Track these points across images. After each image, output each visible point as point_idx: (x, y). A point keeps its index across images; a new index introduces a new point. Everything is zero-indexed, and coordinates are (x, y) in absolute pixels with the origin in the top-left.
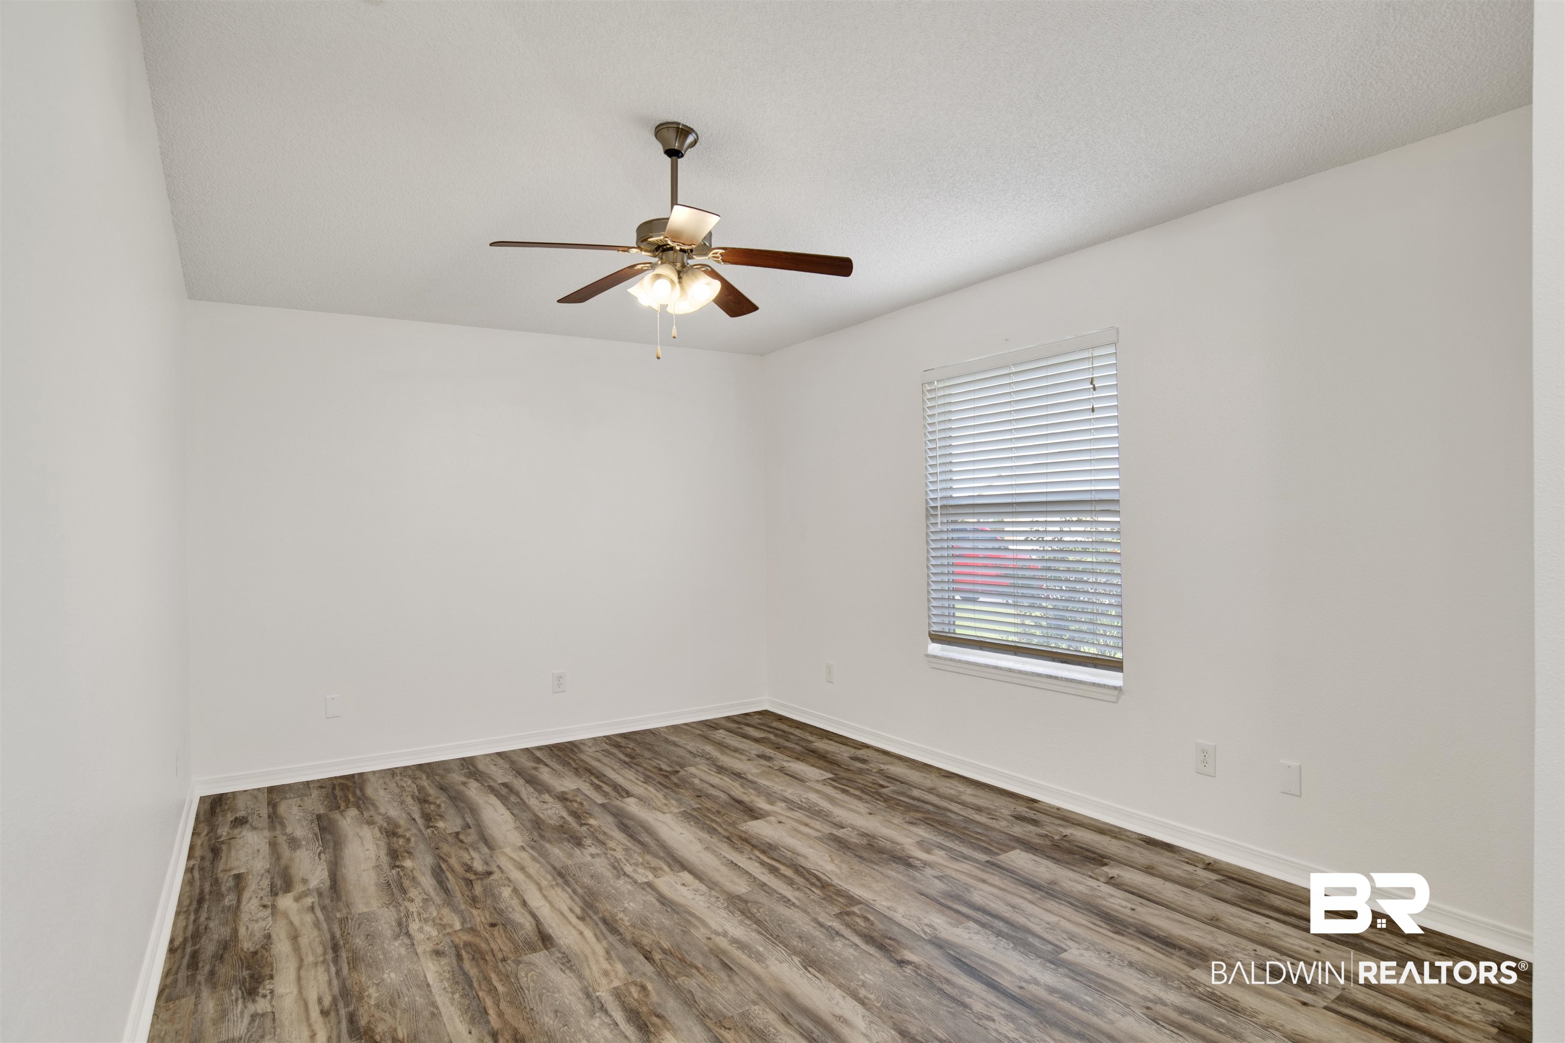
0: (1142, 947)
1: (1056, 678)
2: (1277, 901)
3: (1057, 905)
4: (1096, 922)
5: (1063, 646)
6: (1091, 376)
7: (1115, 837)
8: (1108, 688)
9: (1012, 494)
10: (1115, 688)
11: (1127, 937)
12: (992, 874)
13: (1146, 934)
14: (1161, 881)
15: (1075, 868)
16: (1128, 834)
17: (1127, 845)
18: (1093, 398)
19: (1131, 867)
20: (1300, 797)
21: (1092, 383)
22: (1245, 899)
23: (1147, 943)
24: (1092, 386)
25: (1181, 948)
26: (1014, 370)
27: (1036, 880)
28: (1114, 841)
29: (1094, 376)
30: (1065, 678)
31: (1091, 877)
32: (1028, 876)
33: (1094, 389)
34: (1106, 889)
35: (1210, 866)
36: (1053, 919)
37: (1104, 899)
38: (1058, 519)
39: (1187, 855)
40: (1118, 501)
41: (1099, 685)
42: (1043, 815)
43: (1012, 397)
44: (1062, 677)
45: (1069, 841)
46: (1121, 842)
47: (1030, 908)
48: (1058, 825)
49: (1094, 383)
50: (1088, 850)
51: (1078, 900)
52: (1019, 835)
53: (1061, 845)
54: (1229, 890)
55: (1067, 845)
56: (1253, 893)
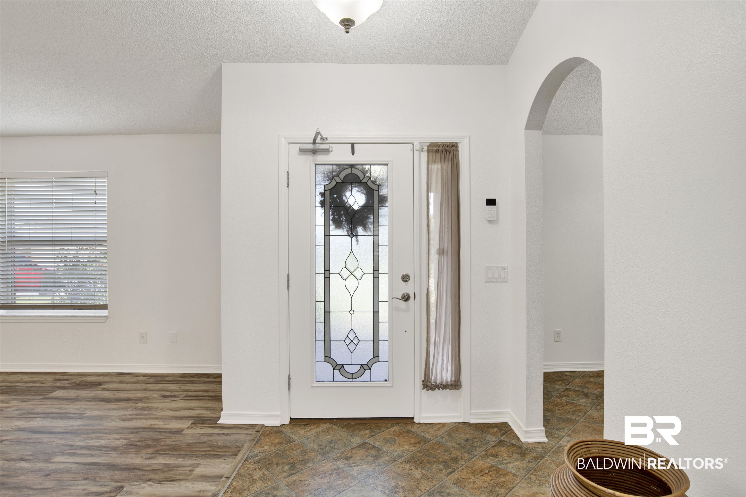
0: (118, 404)
1: (76, 316)
2: (168, 379)
3: (80, 402)
4: (98, 402)
5: (79, 303)
6: (95, 189)
7: (106, 376)
8: (101, 317)
9: (53, 237)
10: (105, 316)
11: (112, 403)
12: (46, 401)
13: (119, 400)
14: (125, 384)
15: (88, 390)
16: (111, 374)
17: (111, 377)
18: (95, 198)
19: (113, 383)
20: (176, 343)
21: (95, 192)
22: (157, 381)
23: (119, 402)
24: (95, 193)
25: (132, 400)
26: (55, 180)
27: (69, 397)
28: (105, 377)
29: (96, 189)
30: (81, 316)
31: (95, 390)
32: (64, 397)
33: (96, 194)
34: (102, 392)
35: (145, 375)
36: (78, 407)
37: (101, 395)
38: (76, 248)
39: (136, 374)
40: (106, 241)
41: (98, 317)
42: (70, 377)
43: (53, 192)
44: (79, 316)
45: (84, 382)
46: (110, 377)
47: (67, 406)
48: (78, 378)
49: (96, 192)
50: (93, 383)
51: (90, 398)
52: (59, 386)
53: (81, 384)
54: (152, 380)
55: (83, 383)
56: (161, 379)
